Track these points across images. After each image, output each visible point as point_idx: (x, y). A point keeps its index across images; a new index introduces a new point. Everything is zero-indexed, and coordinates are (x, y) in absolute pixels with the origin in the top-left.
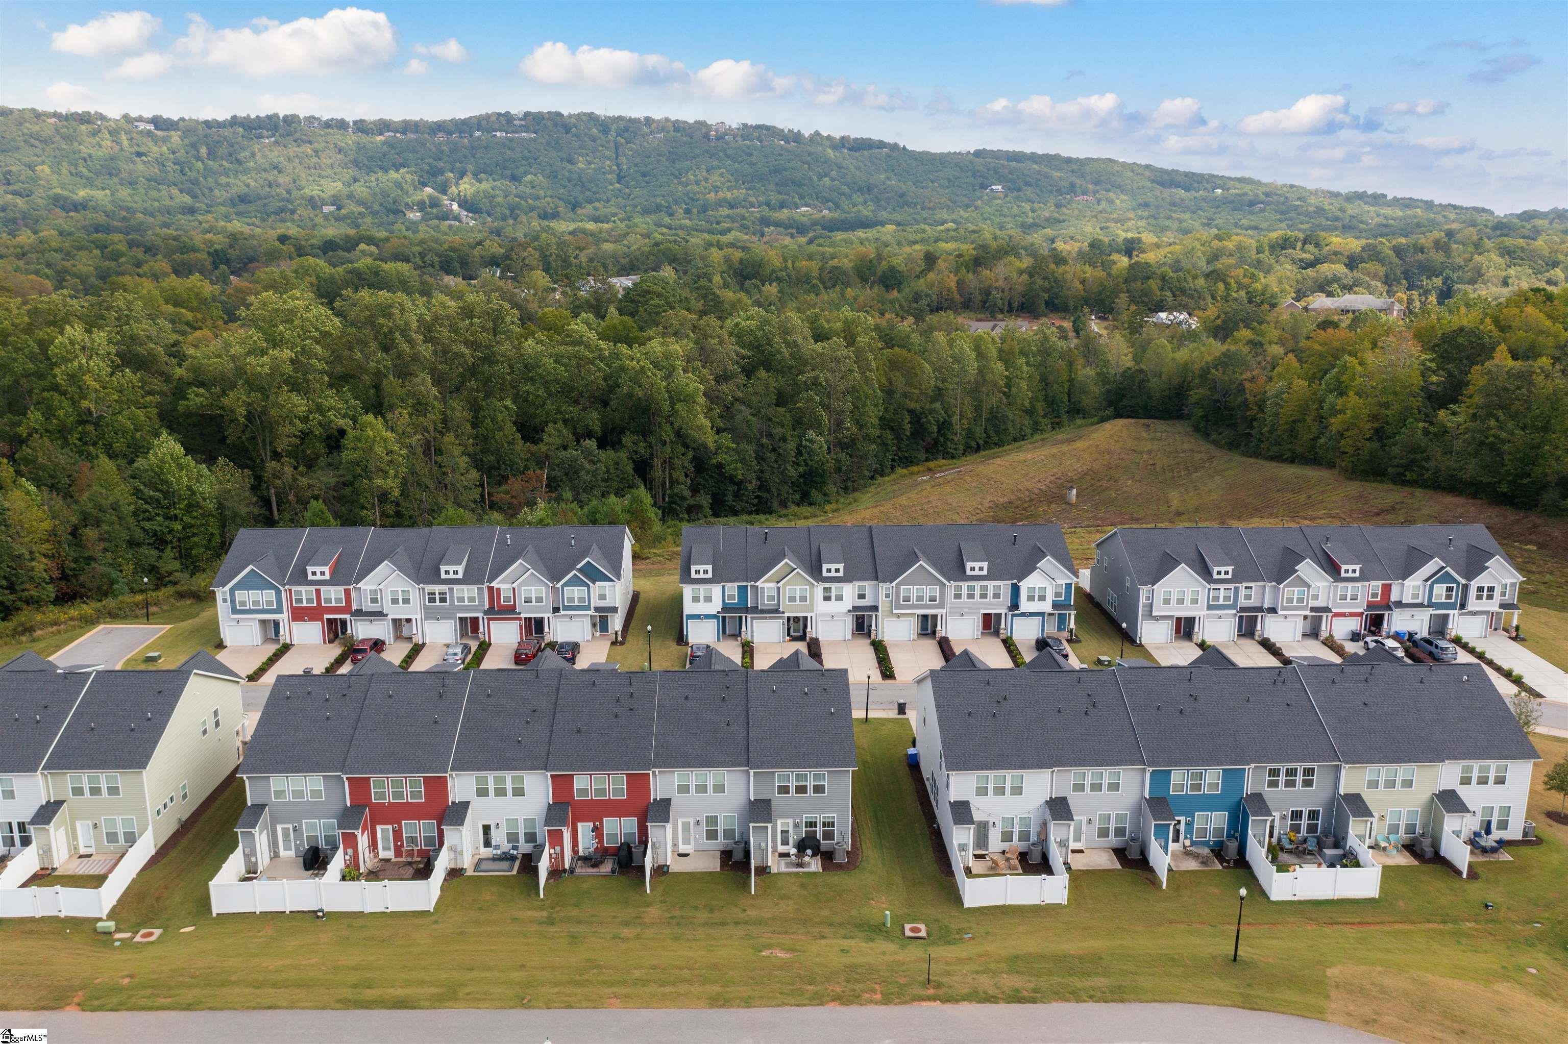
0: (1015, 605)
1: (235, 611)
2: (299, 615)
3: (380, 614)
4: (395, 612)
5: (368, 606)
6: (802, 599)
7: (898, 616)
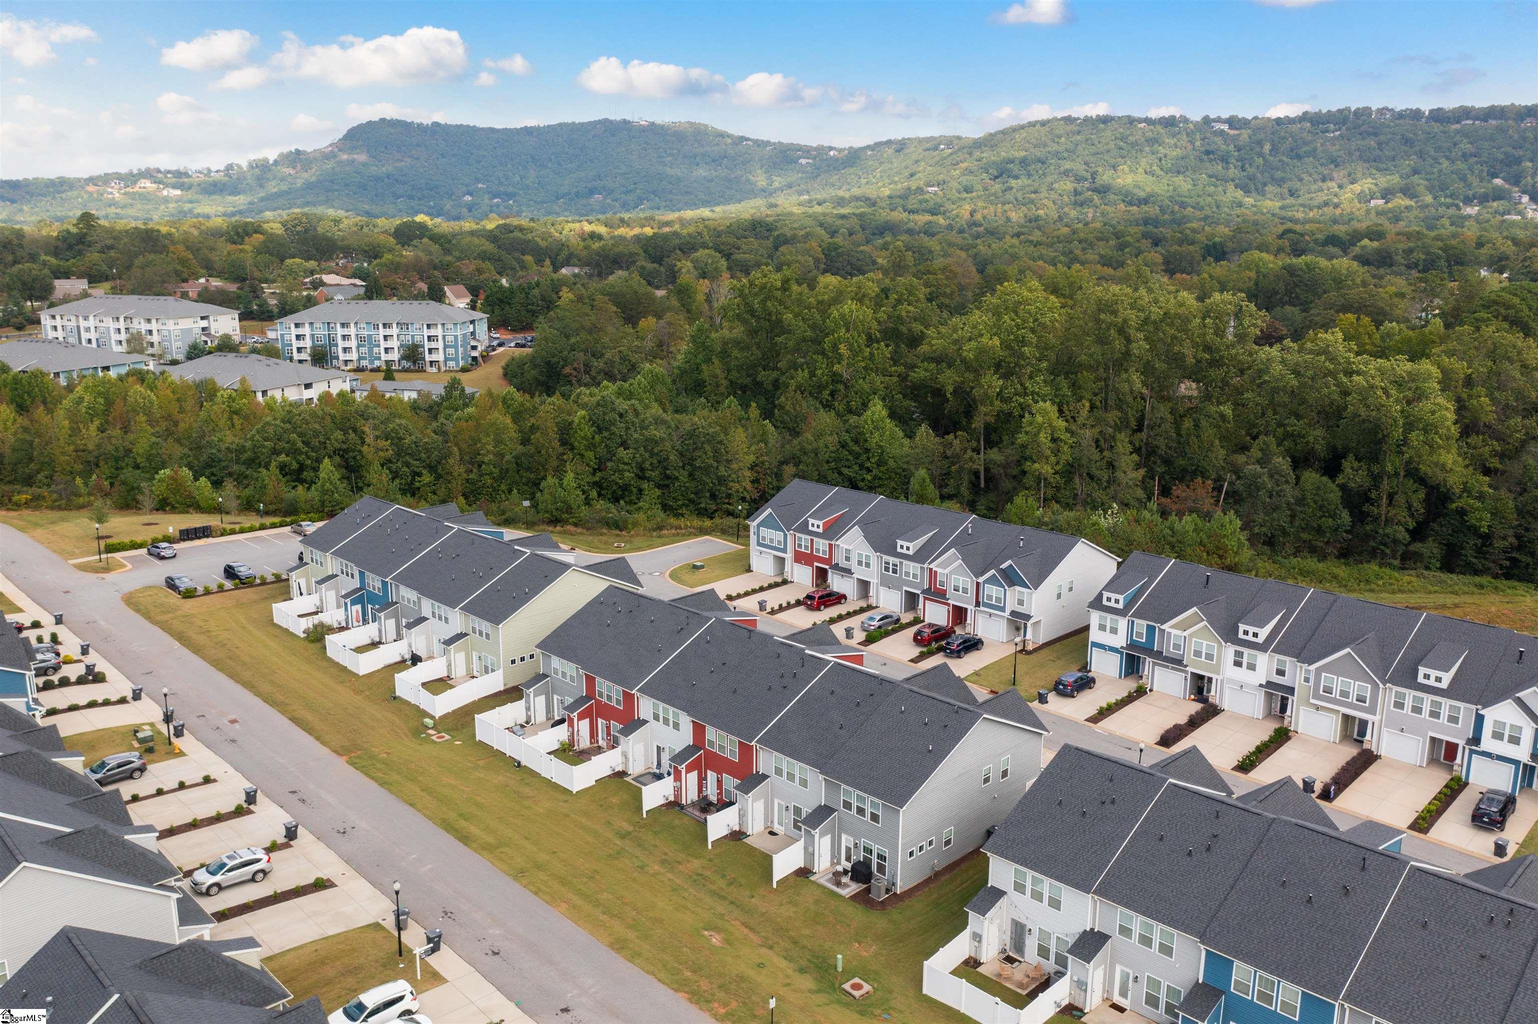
0: (1476, 740)
1: (759, 544)
2: (800, 558)
3: (848, 572)
4: (860, 573)
5: (843, 563)
6: (1209, 657)
7: (1318, 708)
